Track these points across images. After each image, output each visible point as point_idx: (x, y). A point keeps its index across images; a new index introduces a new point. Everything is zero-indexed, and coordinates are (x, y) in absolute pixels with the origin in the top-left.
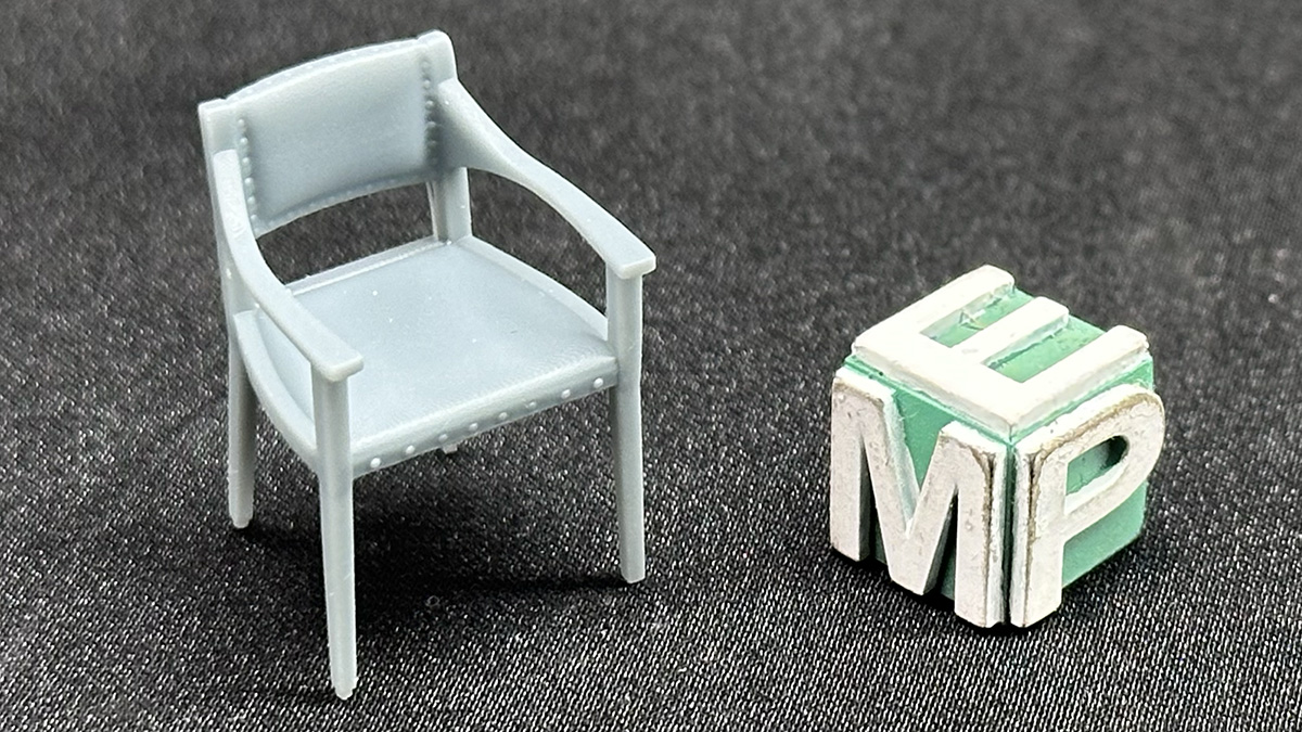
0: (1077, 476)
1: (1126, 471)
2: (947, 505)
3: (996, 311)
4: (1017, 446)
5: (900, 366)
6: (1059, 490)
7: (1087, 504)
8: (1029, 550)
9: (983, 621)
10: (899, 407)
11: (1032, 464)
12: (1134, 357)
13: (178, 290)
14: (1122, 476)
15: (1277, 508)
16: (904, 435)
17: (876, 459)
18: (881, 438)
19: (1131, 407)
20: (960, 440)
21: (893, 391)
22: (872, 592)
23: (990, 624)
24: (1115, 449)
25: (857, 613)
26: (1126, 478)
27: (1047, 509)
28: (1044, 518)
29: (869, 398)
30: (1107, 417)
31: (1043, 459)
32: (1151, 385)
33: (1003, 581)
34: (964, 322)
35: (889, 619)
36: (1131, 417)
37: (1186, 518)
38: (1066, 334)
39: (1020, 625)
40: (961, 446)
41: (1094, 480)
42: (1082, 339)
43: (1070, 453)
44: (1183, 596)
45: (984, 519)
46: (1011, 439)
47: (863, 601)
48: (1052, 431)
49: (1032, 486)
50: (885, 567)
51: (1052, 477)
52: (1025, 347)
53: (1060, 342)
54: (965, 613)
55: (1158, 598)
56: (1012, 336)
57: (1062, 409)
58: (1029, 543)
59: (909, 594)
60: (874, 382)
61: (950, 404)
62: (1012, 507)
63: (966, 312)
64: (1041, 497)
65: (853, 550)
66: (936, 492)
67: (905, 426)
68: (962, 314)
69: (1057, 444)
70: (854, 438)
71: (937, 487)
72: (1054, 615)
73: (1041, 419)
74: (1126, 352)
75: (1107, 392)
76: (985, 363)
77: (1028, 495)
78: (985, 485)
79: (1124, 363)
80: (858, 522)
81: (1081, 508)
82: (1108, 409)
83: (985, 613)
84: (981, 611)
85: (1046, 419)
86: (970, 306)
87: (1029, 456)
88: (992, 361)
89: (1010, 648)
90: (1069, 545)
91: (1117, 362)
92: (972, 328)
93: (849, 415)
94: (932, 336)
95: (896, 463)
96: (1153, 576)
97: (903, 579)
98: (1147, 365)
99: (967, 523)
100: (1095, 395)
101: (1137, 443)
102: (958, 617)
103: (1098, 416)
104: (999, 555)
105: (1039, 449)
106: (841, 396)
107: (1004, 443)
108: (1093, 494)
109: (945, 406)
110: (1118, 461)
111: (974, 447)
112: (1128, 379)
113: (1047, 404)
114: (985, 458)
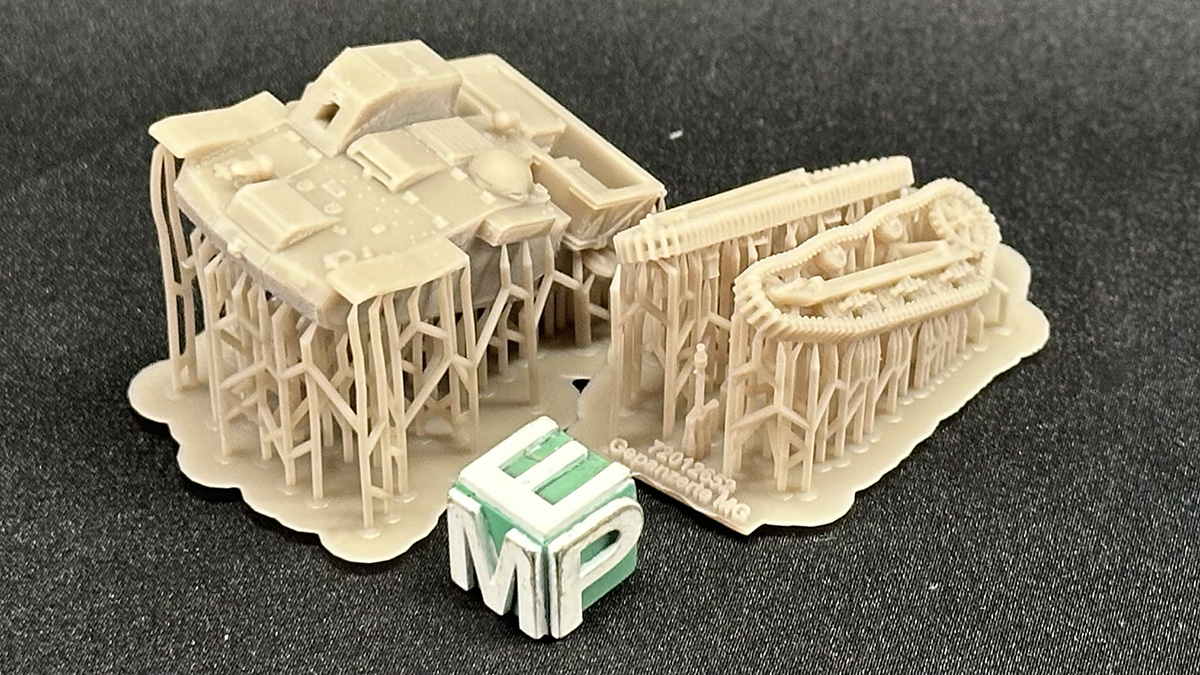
1: (620, 547)
2: (512, 573)
3: (547, 446)
4: (548, 547)
5: (485, 492)
6: (576, 565)
7: (597, 568)
9: (536, 636)
10: (485, 516)
11: (557, 557)
12: (623, 484)
14: (617, 549)
16: (489, 529)
17: (473, 542)
18: (475, 531)
20: (516, 541)
21: (479, 506)
23: (539, 637)
24: (613, 537)
27: (569, 577)
28: (568, 582)
29: (468, 511)
30: (605, 523)
31: (563, 555)
32: (634, 498)
33: (545, 615)
34: (526, 456)
36: (621, 520)
38: (587, 463)
39: (556, 637)
40: (517, 545)
41: (602, 553)
42: (595, 467)
43: (581, 547)
45: (532, 585)
46: (545, 542)
48: (569, 535)
49: (558, 569)
50: (482, 598)
51: (571, 560)
52: (561, 475)
53: (583, 470)
54: (524, 628)
57: (578, 519)
58: (559, 597)
59: (495, 613)
60: (470, 498)
61: (512, 518)
62: (548, 578)
63: (528, 450)
64: (563, 572)
65: (464, 585)
66: (506, 566)
67: (489, 525)
68: (525, 451)
69: (572, 544)
70: (460, 528)
71: (506, 564)
72: (576, 630)
73: (564, 528)
74: (616, 482)
75: (605, 506)
76: (532, 490)
77: (555, 573)
78: (530, 567)
79: (616, 488)
80: (466, 572)
81: (593, 570)
82: (604, 518)
83: (538, 632)
84: (535, 631)
85: (567, 528)
86: (530, 445)
87: (555, 553)
88: (538, 488)
90: (584, 592)
91: (612, 489)
92: (532, 460)
93: (457, 516)
94: (504, 468)
95: (485, 545)
97: (491, 605)
98: (632, 486)
99: (523, 585)
100: (599, 508)
101: (625, 531)
102: (521, 630)
103: (598, 523)
104: (542, 601)
105: (562, 548)
106: (451, 506)
107: (539, 543)
108: (598, 563)
109: (509, 519)
110: (615, 542)
111: (524, 546)
112: (619, 496)
113: (567, 520)
114: (529, 555)
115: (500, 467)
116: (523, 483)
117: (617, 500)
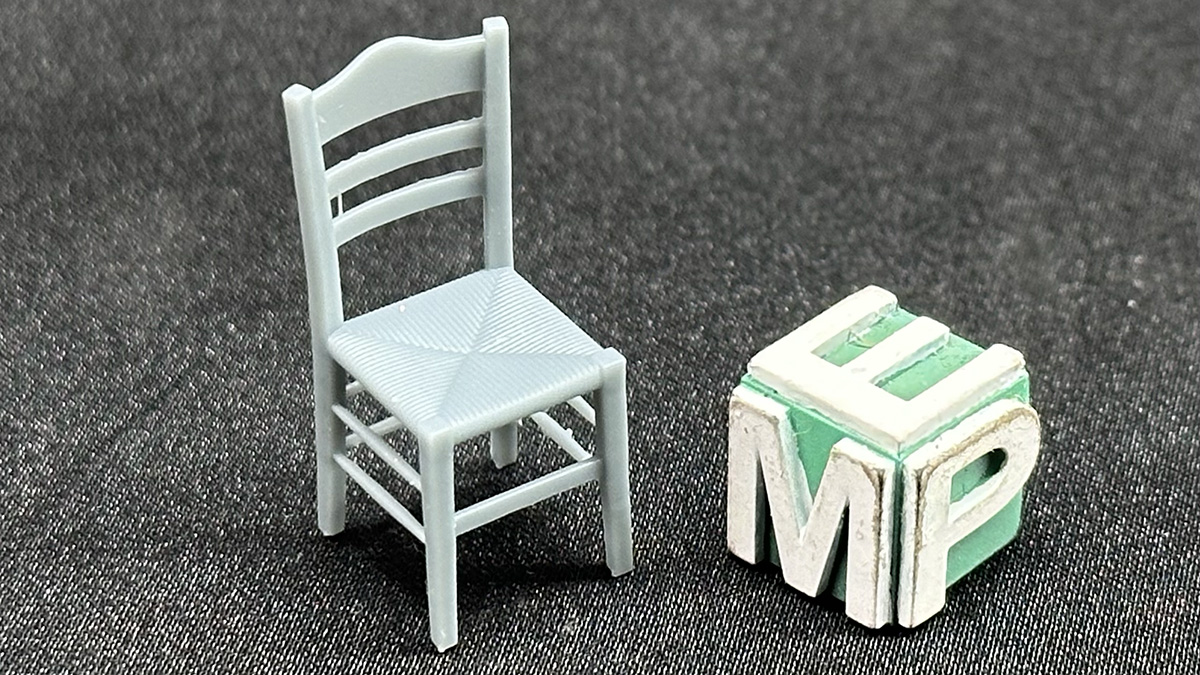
0: (961, 486)
1: (1005, 481)
2: (839, 514)
3: (881, 328)
4: (905, 462)
5: (793, 385)
6: (944, 501)
7: (969, 512)
8: (916, 558)
9: (872, 623)
10: (793, 423)
11: (919, 478)
12: (1012, 374)
13: (106, 305)
14: (1001, 484)
15: (1143, 507)
16: (798, 449)
17: (772, 471)
18: (777, 452)
19: (1010, 421)
20: (853, 457)
21: (788, 408)
22: (767, 593)
23: (879, 626)
24: (995, 461)
25: (755, 614)
26: (1004, 487)
27: (933, 519)
28: (930, 527)
29: (765, 416)
30: (987, 433)
31: (929, 474)
32: (1027, 399)
33: (891, 586)
34: (851, 341)
35: (785, 620)
36: (1010, 431)
37: (1058, 518)
38: (949, 351)
39: (907, 626)
40: (853, 462)
41: (976, 489)
42: (962, 356)
43: (954, 467)
44: (1059, 594)
45: (874, 530)
46: (899, 455)
47: (760, 603)
48: (937, 447)
49: (919, 498)
50: (779, 570)
51: (938, 489)
52: (910, 365)
53: (941, 359)
54: (856, 615)
55: (1035, 597)
56: (898, 354)
57: (946, 425)
58: (917, 551)
59: (802, 596)
60: (769, 399)
61: (842, 422)
62: (900, 518)
63: (853, 332)
64: (927, 508)
65: (748, 555)
66: (830, 504)
67: (799, 442)
68: (850, 333)
69: (942, 459)
70: (750, 451)
71: (829, 499)
72: (939, 615)
73: (927, 435)
74: (1004, 370)
75: (987, 407)
76: (872, 381)
77: (915, 507)
78: (874, 498)
79: (1002, 380)
80: (754, 529)
81: (963, 516)
82: (989, 424)
83: (875, 615)
84: (871, 613)
85: (932, 435)
86: (856, 324)
87: (917, 472)
88: (879, 379)
89: (899, 648)
90: (953, 550)
91: (996, 380)
92: (859, 346)
93: (746, 430)
94: (822, 354)
95: (790, 476)
96: (1030, 575)
97: (797, 582)
98: (1024, 381)
99: (858, 532)
100: (976, 412)
101: (1014, 454)
102: (850, 619)
103: (979, 431)
104: (888, 562)
105: (925, 464)
106: (738, 413)
107: (891, 457)
108: (974, 503)
109: (836, 423)
110: (998, 471)
111: (865, 463)
112: (1007, 395)
113: (932, 421)
114: (875, 474)
115: (814, 352)
116: (854, 370)
117: (1003, 402)
